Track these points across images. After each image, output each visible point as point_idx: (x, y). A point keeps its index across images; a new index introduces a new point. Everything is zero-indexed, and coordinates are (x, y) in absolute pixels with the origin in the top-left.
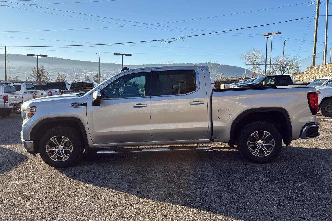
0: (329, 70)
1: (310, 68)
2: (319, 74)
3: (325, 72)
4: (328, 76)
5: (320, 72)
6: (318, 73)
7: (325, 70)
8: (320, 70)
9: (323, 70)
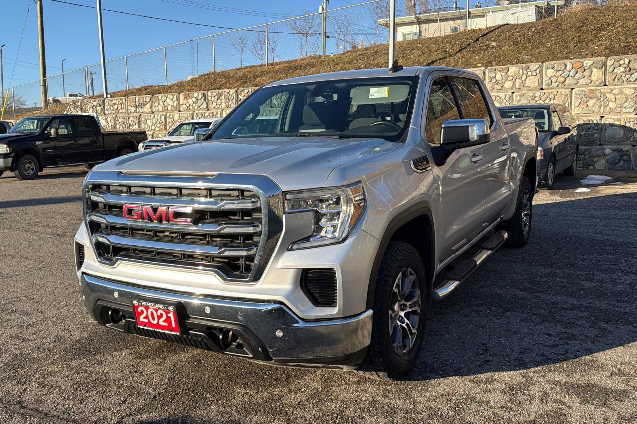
0: (130, 108)
1: (79, 104)
2: (105, 115)
3: (121, 111)
4: (129, 119)
5: (106, 112)
6: (104, 113)
7: (120, 108)
8: (106, 107)
9: (116, 107)
